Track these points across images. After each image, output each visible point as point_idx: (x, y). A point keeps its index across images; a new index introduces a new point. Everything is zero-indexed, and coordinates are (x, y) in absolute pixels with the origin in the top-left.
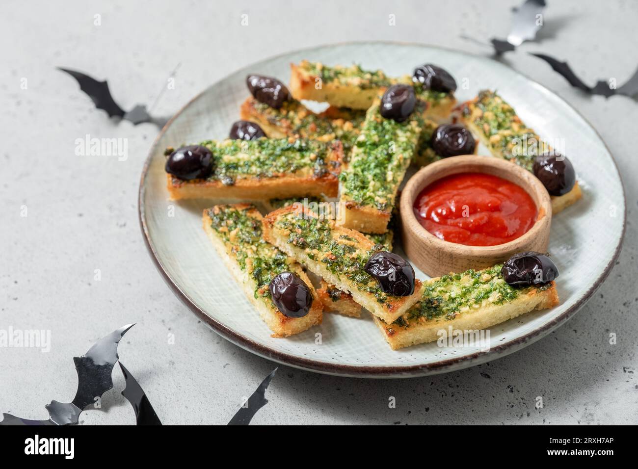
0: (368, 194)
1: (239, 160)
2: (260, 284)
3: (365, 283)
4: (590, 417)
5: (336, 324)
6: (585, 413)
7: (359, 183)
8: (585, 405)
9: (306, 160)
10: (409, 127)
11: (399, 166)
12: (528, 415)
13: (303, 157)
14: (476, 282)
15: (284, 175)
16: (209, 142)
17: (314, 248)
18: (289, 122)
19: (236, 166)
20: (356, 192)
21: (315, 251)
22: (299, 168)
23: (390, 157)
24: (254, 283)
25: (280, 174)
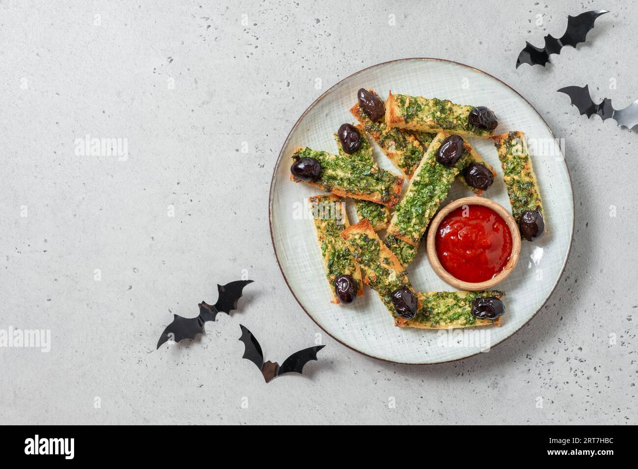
0: (410, 229)
1: (337, 175)
2: (331, 272)
3: (388, 303)
4: (496, 385)
5: (371, 296)
6: (494, 382)
7: (406, 220)
8: (496, 376)
9: (379, 188)
10: (452, 171)
11: (435, 205)
12: (463, 375)
13: (377, 184)
14: (456, 305)
15: (363, 194)
16: (322, 154)
17: (365, 265)
18: (378, 134)
19: (334, 178)
20: (402, 225)
21: (366, 268)
22: (372, 192)
23: (431, 198)
24: (327, 271)
25: (360, 193)
